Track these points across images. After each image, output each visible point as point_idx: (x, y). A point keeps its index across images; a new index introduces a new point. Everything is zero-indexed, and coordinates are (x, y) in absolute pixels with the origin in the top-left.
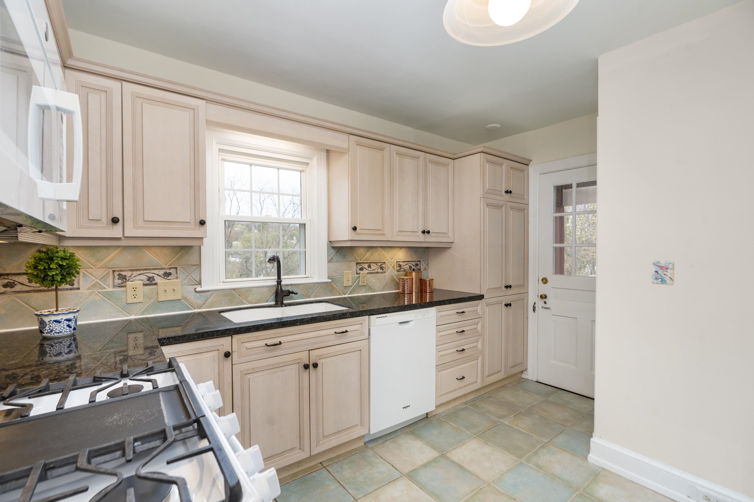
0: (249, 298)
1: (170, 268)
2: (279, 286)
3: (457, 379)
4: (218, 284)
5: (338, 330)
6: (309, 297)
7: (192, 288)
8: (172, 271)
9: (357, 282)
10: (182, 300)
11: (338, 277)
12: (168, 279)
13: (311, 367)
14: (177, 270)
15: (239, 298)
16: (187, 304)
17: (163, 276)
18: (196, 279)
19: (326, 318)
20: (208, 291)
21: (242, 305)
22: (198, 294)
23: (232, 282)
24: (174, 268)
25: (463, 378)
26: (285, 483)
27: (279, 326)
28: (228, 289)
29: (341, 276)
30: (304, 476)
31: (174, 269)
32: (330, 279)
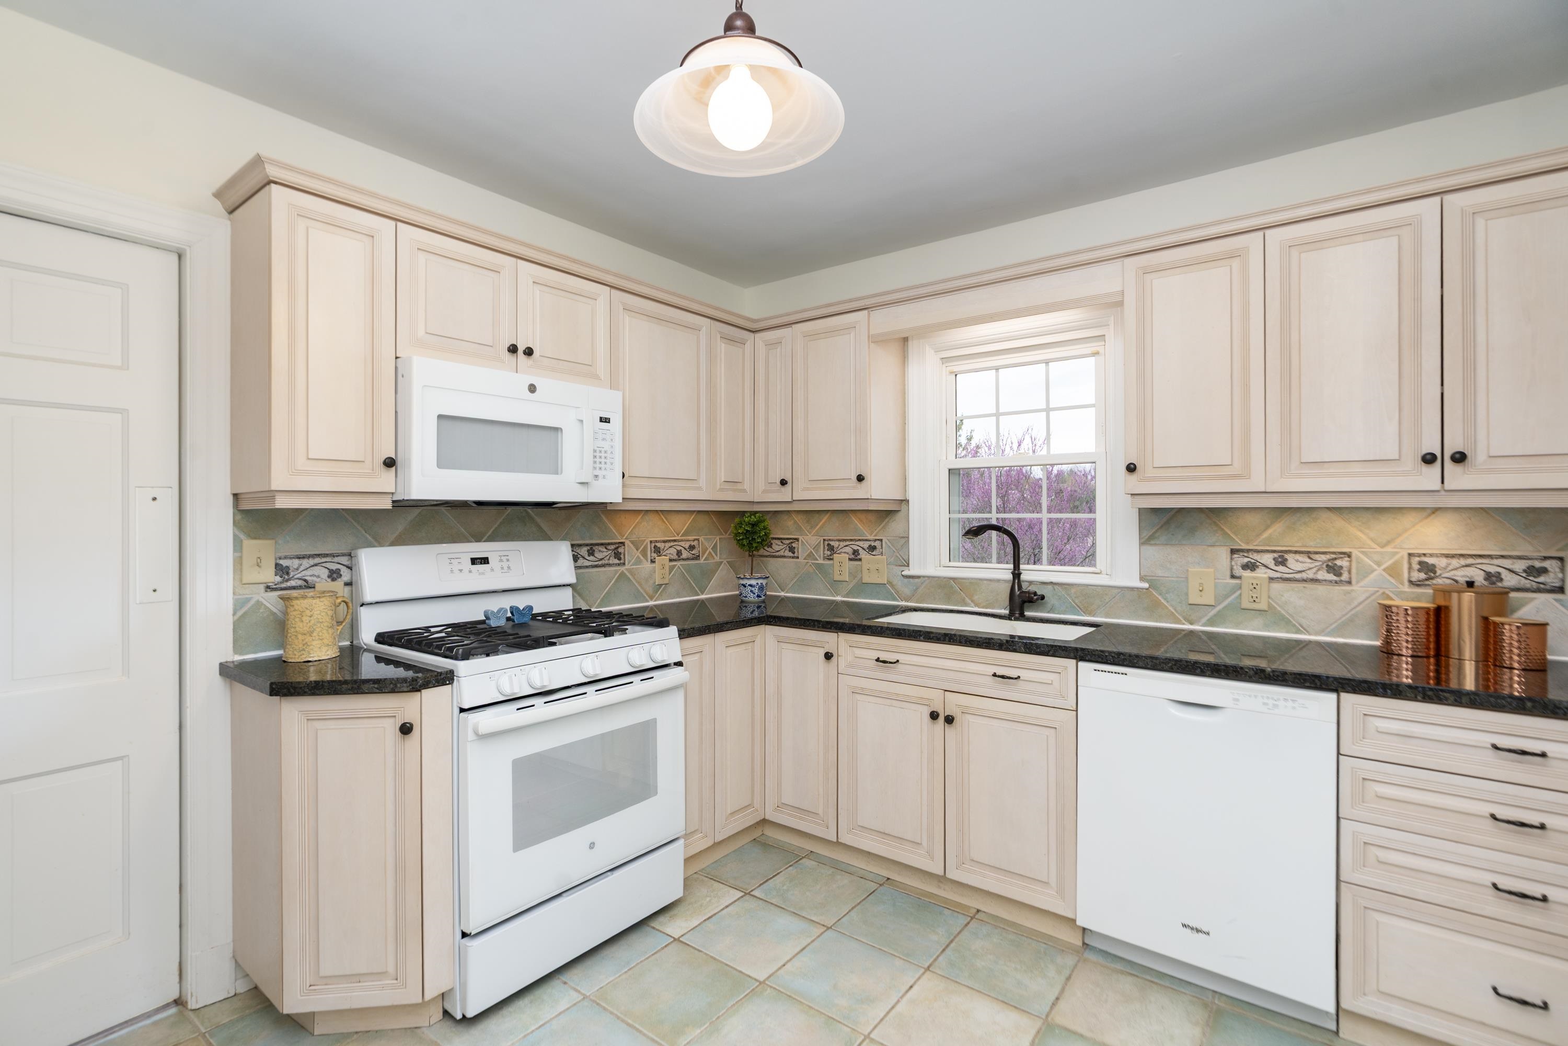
0: (976, 598)
1: (875, 540)
2: (1016, 581)
3: (1495, 989)
4: (937, 569)
5: (1000, 671)
6: (1090, 614)
7: (897, 570)
8: (877, 544)
9: (1233, 597)
10: (887, 585)
11: (1173, 579)
12: (873, 555)
13: (941, 719)
14: (882, 543)
15: (961, 593)
16: (892, 591)
17: (867, 550)
18: (904, 558)
19: (973, 641)
20: (919, 577)
21: (963, 607)
22: (906, 580)
23: (957, 567)
24: (878, 540)
25: (1545, 1006)
26: (907, 892)
27: (893, 635)
28: (945, 578)
29: (1183, 579)
30: (935, 904)
31: (879, 542)
32: (1147, 581)
